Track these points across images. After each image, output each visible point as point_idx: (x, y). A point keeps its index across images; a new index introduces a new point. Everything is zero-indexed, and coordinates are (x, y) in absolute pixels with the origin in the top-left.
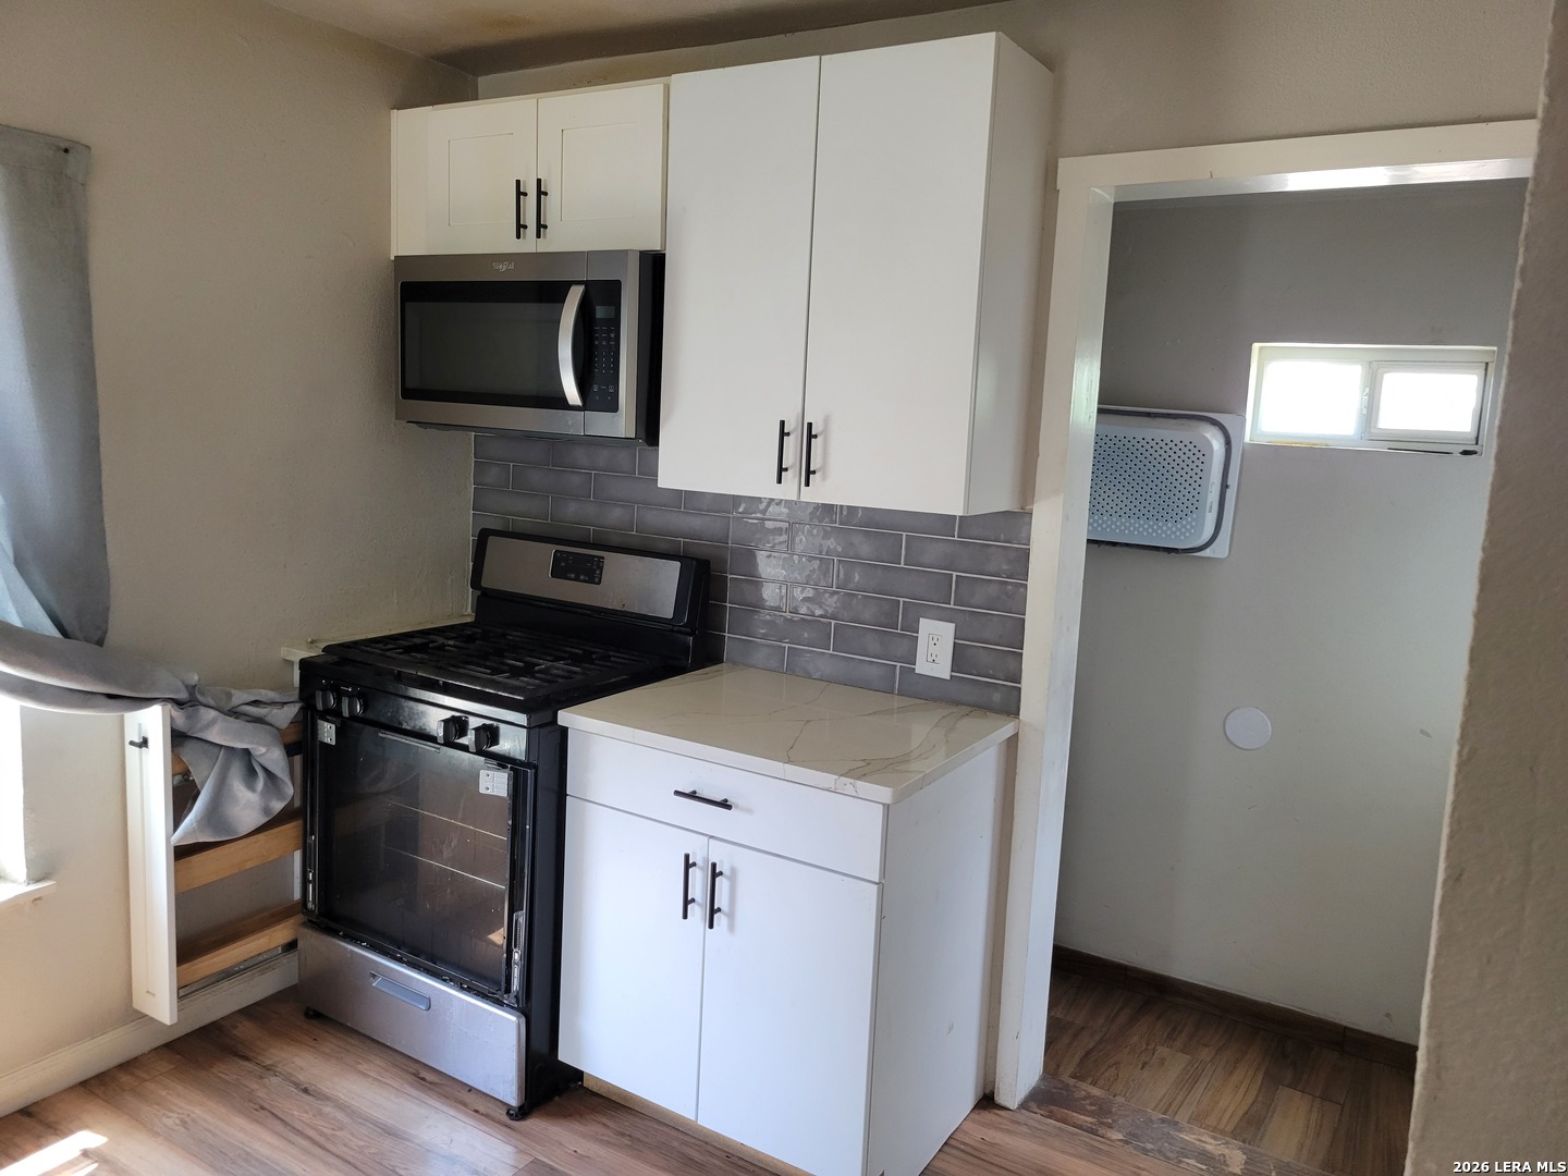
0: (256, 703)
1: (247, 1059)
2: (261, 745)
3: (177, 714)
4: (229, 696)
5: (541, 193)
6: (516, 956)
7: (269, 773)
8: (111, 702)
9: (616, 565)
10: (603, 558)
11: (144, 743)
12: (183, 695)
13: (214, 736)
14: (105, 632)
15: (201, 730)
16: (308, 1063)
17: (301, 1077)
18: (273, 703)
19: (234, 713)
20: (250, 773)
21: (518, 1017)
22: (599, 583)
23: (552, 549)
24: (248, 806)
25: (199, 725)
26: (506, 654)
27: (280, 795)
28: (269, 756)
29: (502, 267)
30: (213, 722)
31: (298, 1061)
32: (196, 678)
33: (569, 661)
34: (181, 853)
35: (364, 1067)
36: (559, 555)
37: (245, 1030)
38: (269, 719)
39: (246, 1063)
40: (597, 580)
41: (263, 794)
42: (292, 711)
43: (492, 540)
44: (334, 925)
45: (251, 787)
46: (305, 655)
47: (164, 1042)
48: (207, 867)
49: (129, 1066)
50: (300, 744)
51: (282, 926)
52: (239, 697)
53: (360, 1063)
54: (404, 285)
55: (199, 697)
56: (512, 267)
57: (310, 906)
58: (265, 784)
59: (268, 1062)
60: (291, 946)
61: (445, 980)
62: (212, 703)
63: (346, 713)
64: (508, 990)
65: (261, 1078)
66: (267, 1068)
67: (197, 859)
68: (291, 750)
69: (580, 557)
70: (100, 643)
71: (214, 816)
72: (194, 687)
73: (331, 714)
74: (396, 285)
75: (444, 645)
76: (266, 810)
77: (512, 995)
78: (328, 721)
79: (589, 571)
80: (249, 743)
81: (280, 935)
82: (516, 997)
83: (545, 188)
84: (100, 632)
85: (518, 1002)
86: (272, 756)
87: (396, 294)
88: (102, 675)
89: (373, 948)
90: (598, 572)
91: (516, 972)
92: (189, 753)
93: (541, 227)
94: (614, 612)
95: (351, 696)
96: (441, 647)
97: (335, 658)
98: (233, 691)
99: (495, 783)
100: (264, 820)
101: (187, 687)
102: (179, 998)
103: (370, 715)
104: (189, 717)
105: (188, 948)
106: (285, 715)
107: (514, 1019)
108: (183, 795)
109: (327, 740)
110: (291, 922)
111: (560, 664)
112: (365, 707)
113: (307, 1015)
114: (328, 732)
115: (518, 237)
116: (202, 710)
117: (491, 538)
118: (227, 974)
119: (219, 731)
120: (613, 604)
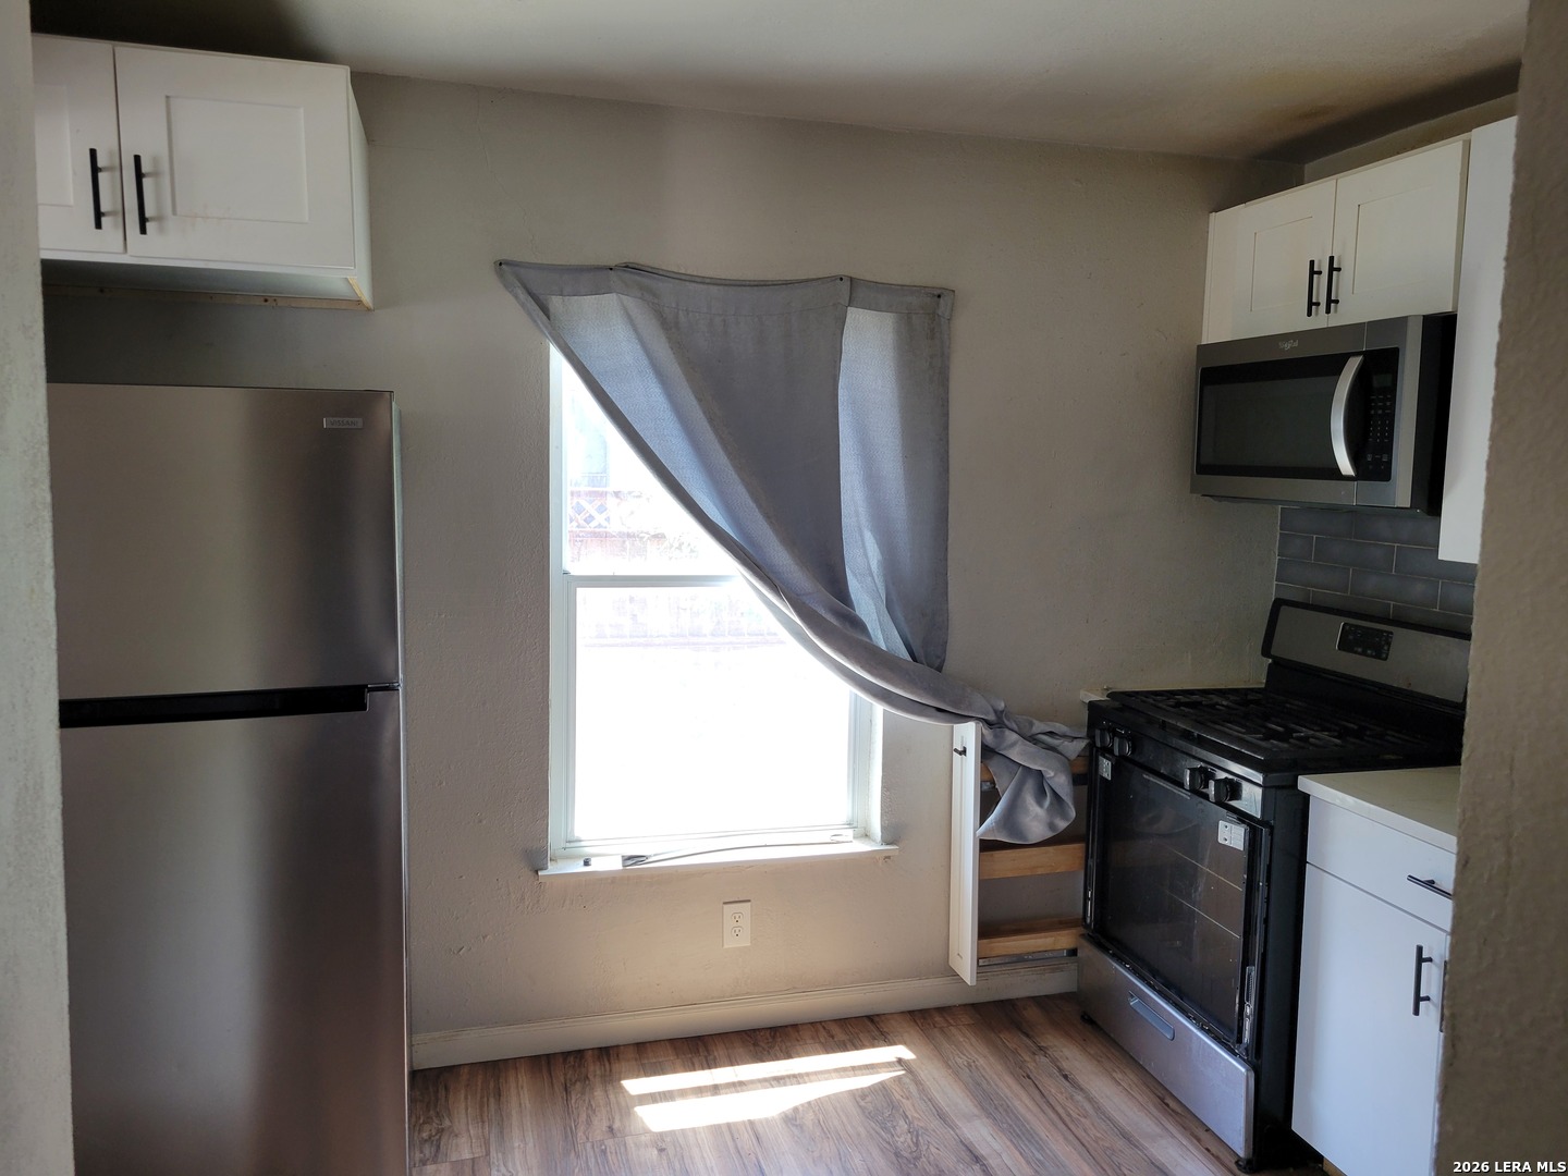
0: (1051, 734)
1: (1027, 1035)
2: (1050, 768)
3: (987, 732)
4: (1031, 724)
5: (1332, 269)
6: (1248, 1010)
7: (1055, 794)
8: (939, 714)
9: (1403, 640)
10: (1392, 633)
11: (964, 752)
12: (992, 717)
13: (1014, 755)
14: (944, 661)
15: (1005, 749)
16: (1073, 1057)
17: (1065, 1065)
18: (1064, 736)
19: (1033, 739)
20: (1040, 793)
21: (1247, 1070)
22: (1386, 659)
23: (1340, 623)
24: (1036, 820)
25: (1005, 745)
26: (1273, 719)
27: (1064, 816)
28: (1056, 779)
29: (1287, 346)
30: (1013, 745)
31: (1066, 1052)
32: (1003, 705)
33: (1336, 734)
34: (986, 846)
35: (1118, 1076)
36: (1347, 627)
37: (1032, 1014)
38: (1060, 748)
39: (1025, 1038)
40: (1384, 656)
41: (1048, 810)
42: (1081, 744)
43: (1284, 609)
44: (1107, 944)
45: (1040, 803)
46: (1095, 698)
47: (971, 1002)
48: (1006, 863)
49: (943, 1010)
50: (1084, 777)
51: (1066, 932)
52: (1039, 727)
53: (1114, 1071)
54: (1203, 370)
55: (1006, 722)
56: (1296, 344)
57: (1088, 921)
58: (1051, 804)
59: (1043, 1044)
60: (1073, 952)
61: (1189, 1017)
62: (1015, 727)
63: (1116, 752)
64: (1240, 1040)
65: (1034, 1054)
66: (1041, 1048)
67: (999, 855)
68: (1077, 780)
69: (1369, 631)
70: (939, 669)
71: (1009, 820)
72: (1002, 712)
73: (1107, 751)
74: (1197, 369)
75: (1217, 704)
76: (1051, 826)
77: (1243, 1046)
78: (1107, 759)
79: (1376, 646)
80: (1042, 765)
81: (1063, 940)
82: (1246, 1049)
83: (1339, 263)
84: (939, 661)
85: (1247, 1055)
86: (1060, 781)
87: (1197, 378)
88: (935, 692)
89: (1134, 972)
90: (1386, 648)
91: (1247, 1024)
92: (995, 766)
93: (1331, 302)
94: (1399, 691)
95: (1121, 737)
96: (1213, 706)
97: (1117, 704)
98: (1035, 721)
99: (1232, 835)
100: (1049, 834)
101: (995, 711)
102: (978, 966)
103: (1137, 758)
104: (995, 736)
105: (988, 928)
106: (1075, 748)
107: (1243, 1070)
108: (988, 800)
109: (1105, 775)
110: (1074, 931)
111: (1324, 735)
112: (1133, 749)
113: (1082, 1017)
114: (1106, 768)
115: (1309, 314)
116: (1007, 732)
117: (1283, 608)
118: (1019, 959)
119: (1019, 751)
120: (1398, 682)
